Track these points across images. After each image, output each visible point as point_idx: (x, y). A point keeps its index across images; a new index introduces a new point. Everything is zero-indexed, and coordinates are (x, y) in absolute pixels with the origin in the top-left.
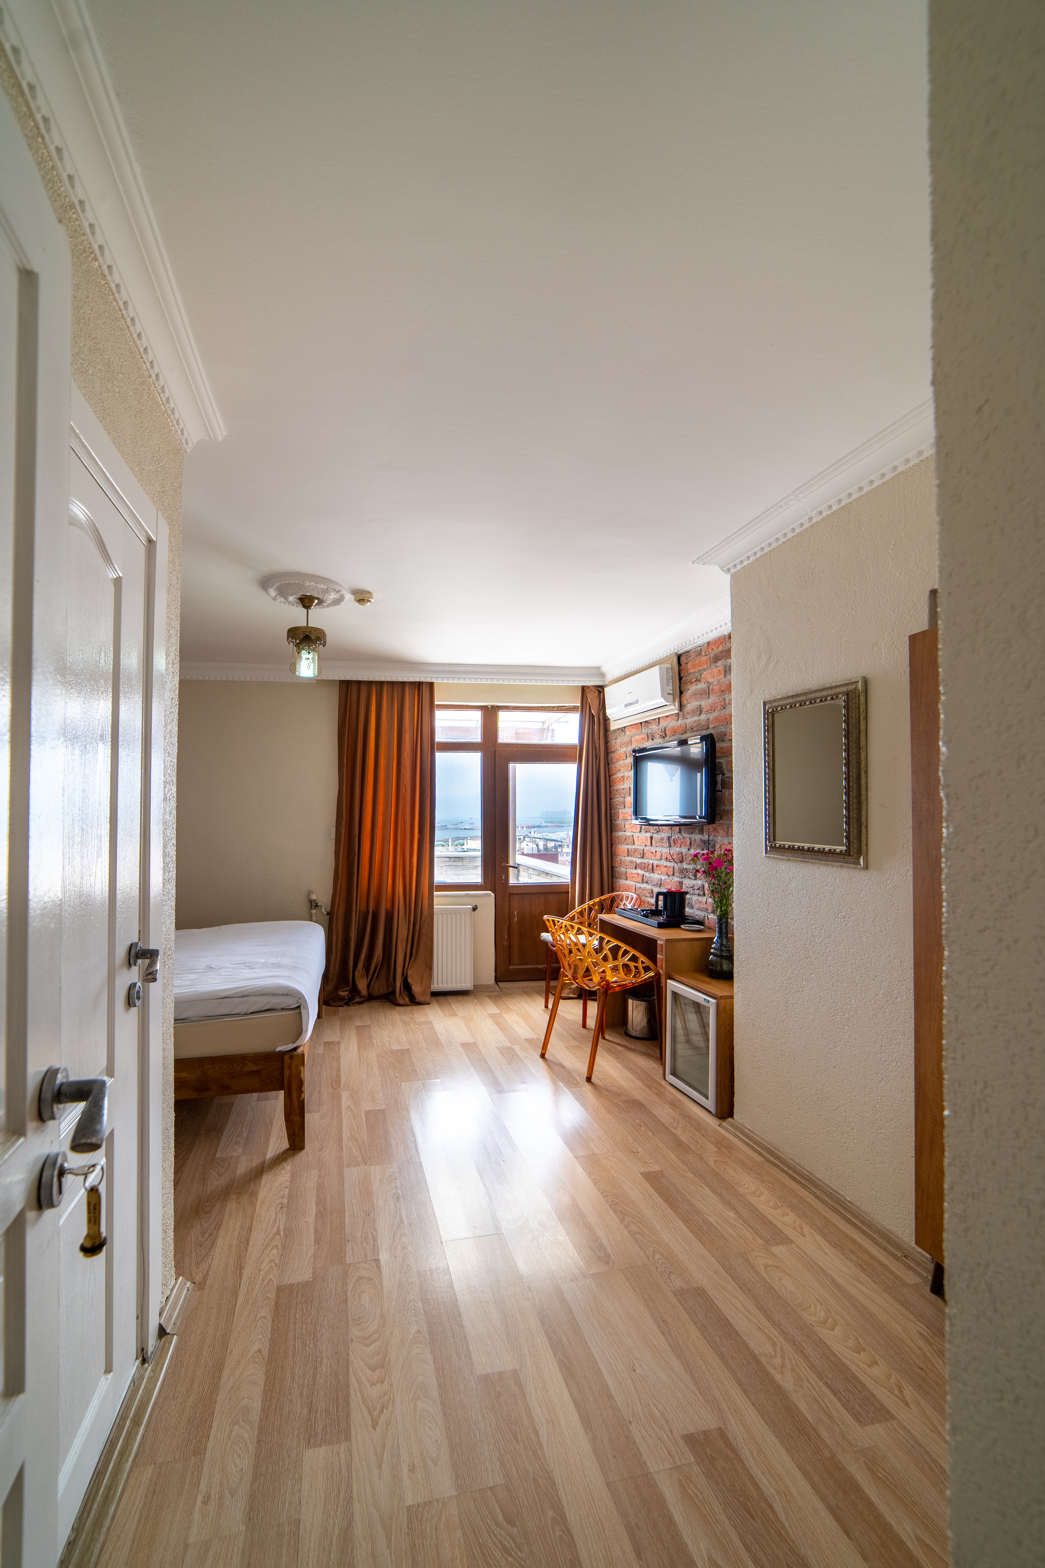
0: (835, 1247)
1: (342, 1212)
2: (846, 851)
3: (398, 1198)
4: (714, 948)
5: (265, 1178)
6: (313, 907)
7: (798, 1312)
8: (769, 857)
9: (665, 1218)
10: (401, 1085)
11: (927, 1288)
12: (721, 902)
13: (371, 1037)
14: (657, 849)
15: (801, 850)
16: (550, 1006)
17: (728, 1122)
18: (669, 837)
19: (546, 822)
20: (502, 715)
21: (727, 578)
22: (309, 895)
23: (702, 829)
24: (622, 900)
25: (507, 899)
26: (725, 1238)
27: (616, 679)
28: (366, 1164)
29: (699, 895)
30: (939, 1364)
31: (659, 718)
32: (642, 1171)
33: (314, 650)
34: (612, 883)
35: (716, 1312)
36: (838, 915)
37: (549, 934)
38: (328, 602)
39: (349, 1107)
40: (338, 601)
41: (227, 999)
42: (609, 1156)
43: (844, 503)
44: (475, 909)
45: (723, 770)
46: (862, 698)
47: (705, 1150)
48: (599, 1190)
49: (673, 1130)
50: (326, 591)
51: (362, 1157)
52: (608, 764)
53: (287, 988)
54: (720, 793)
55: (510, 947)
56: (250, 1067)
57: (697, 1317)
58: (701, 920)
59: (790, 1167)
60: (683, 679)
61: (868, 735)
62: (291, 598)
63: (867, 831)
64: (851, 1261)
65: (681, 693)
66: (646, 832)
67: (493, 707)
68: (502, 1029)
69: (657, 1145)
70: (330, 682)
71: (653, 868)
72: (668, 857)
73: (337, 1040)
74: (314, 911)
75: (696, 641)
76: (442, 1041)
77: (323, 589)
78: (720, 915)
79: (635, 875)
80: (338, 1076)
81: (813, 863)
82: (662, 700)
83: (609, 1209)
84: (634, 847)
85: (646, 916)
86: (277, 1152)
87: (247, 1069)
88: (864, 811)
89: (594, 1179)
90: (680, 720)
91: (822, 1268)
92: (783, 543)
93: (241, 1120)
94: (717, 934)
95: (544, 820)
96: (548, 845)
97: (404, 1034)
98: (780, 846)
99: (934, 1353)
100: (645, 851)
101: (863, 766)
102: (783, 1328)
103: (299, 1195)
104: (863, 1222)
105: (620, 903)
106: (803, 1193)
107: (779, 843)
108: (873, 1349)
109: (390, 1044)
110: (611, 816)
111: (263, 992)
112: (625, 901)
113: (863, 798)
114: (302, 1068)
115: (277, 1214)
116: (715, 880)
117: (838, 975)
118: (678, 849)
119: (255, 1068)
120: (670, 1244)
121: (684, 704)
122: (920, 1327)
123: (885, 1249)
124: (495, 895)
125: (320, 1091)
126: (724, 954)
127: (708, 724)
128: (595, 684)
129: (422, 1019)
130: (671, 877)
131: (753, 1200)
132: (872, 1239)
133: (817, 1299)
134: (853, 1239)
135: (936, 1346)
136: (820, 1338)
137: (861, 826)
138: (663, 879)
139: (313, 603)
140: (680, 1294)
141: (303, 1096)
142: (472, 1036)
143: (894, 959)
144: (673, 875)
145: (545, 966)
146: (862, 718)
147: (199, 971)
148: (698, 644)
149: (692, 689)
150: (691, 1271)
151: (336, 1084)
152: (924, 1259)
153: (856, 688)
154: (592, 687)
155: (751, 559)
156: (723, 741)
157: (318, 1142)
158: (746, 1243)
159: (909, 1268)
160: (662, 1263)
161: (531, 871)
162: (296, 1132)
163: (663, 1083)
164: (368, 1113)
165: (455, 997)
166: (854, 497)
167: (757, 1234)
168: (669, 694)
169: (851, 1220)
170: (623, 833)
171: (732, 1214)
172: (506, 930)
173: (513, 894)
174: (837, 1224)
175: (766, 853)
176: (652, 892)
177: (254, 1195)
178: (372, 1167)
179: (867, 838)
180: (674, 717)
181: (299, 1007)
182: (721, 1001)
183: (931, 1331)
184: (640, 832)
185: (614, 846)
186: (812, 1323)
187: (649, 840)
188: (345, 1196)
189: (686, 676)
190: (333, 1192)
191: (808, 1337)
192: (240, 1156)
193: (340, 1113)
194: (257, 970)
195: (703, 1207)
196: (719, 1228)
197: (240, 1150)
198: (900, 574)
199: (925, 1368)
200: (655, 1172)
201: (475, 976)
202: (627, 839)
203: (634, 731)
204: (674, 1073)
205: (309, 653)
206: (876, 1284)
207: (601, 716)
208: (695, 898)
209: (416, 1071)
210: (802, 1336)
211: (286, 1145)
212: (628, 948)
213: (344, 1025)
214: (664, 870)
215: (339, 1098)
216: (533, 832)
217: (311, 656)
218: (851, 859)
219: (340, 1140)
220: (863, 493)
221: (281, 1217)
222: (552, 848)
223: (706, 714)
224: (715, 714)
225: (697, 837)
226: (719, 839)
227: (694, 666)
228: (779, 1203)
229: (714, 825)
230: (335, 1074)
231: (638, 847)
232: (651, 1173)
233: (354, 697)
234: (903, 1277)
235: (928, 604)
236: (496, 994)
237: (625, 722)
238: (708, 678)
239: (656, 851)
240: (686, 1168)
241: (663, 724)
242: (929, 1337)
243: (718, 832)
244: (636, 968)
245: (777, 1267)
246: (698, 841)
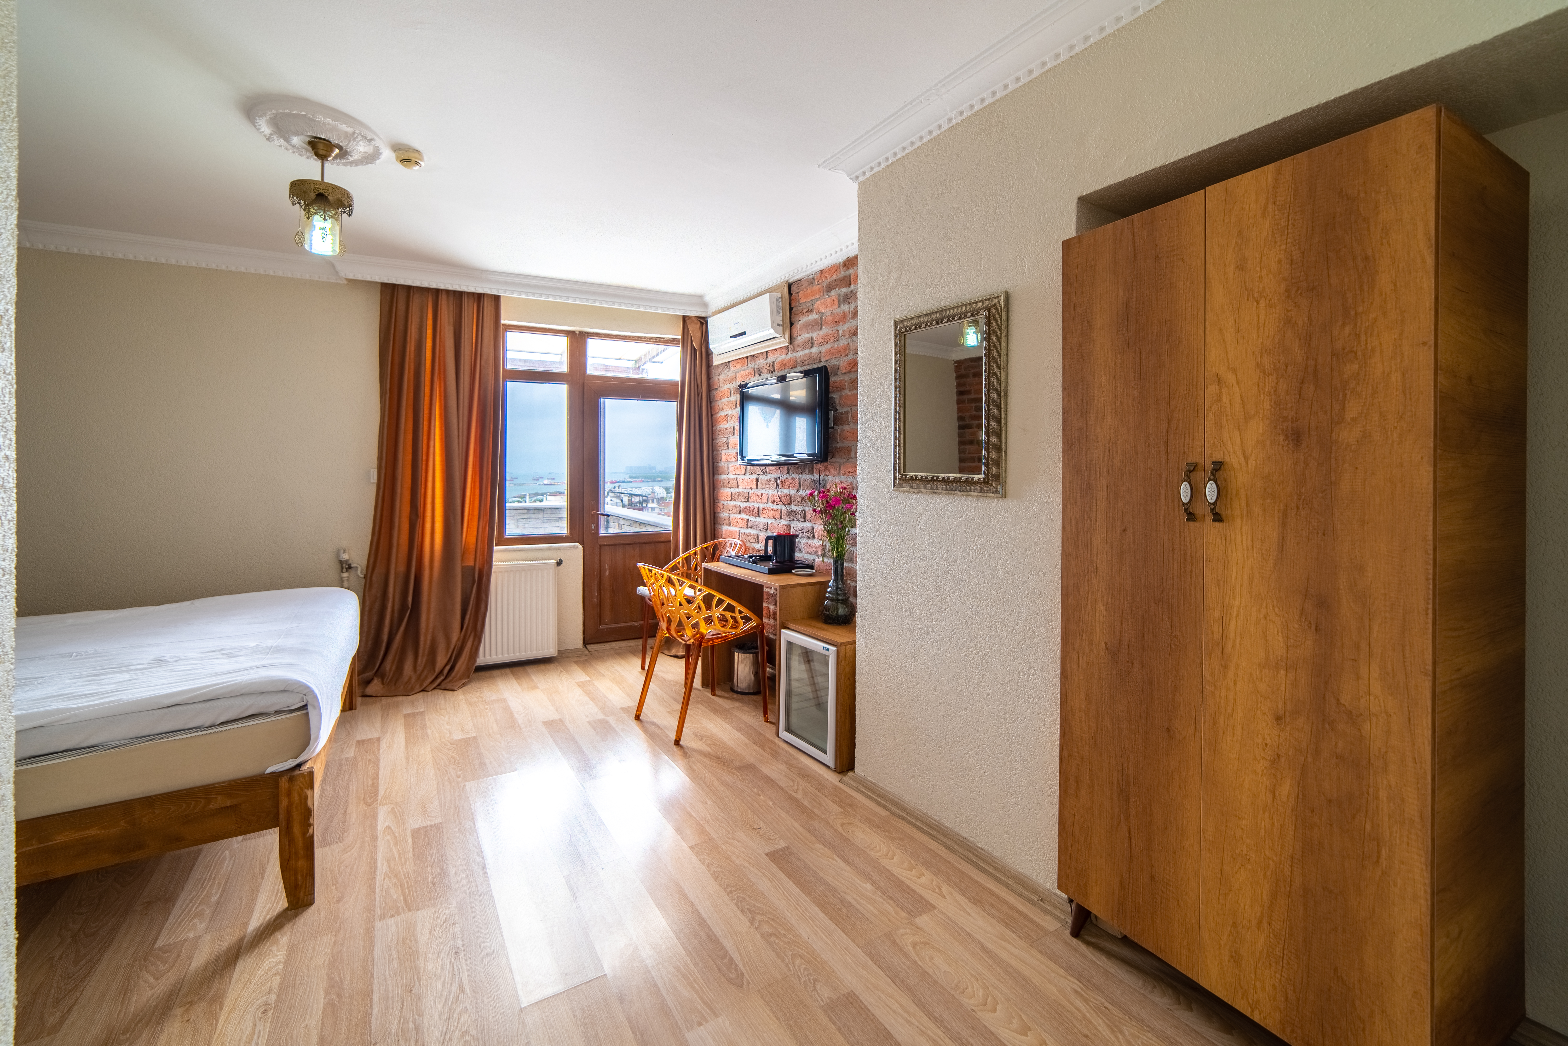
0: (975, 904)
1: (368, 995)
2: (984, 479)
3: (456, 953)
4: (830, 592)
5: (240, 965)
6: (344, 570)
7: (957, 997)
8: (898, 490)
9: (800, 906)
10: (464, 785)
11: (1068, 932)
12: (838, 543)
13: (424, 727)
14: (764, 492)
15: (935, 481)
16: (647, 668)
17: (849, 776)
18: (776, 479)
19: (630, 477)
20: (592, 343)
21: (854, 187)
22: (338, 555)
23: (812, 469)
24: (724, 547)
25: (597, 551)
26: (867, 919)
27: (721, 310)
28: (409, 910)
29: (808, 538)
30: (1099, 1024)
31: (767, 352)
32: (767, 851)
33: (332, 217)
34: (714, 530)
35: (874, 1023)
36: (973, 548)
37: (646, 588)
38: (356, 156)
39: (388, 827)
40: (372, 158)
41: (177, 708)
42: (728, 838)
43: (987, 102)
44: (559, 563)
45: (835, 406)
46: (1003, 314)
47: (829, 812)
48: (721, 885)
49: (794, 794)
50: (351, 137)
51: (405, 900)
52: (711, 402)
53: (285, 681)
54: (831, 430)
55: (600, 604)
56: (221, 801)
57: (854, 1035)
58: (810, 565)
59: (917, 819)
60: (794, 309)
61: (1009, 354)
62: (295, 140)
63: (1006, 457)
64: (993, 917)
65: (791, 324)
66: (752, 473)
67: (581, 333)
68: (593, 699)
69: (779, 816)
70: (368, 284)
71: (758, 511)
72: (775, 499)
73: (376, 735)
74: (345, 575)
75: (808, 268)
76: (520, 722)
77: (346, 133)
78: (837, 557)
79: (739, 520)
80: (375, 786)
81: (946, 494)
82: (772, 331)
83: (735, 909)
84: (737, 490)
85: (755, 562)
86: (268, 917)
87: (214, 805)
88: (1003, 436)
89: (714, 872)
90: (789, 354)
91: (969, 933)
92: (918, 147)
93: (211, 876)
94: (833, 577)
95: (628, 475)
96: (633, 500)
97: (470, 718)
98: (912, 477)
99: (1092, 1012)
100: (750, 494)
101: (1003, 387)
102: (946, 1024)
103: (298, 983)
104: (996, 869)
105: (723, 550)
106: (934, 845)
107: (910, 474)
108: (1037, 1024)
109: (450, 733)
110: (713, 459)
111: (242, 692)
112: (728, 549)
113: (1003, 421)
114: (309, 792)
115: (255, 1025)
116: (832, 519)
117: (972, 611)
118: (785, 491)
119: (229, 803)
120: (809, 941)
121: (794, 336)
122: (1073, 982)
123: (1021, 895)
124: (583, 547)
125: (346, 812)
126: (840, 598)
127: (820, 357)
128: (698, 314)
129: (494, 697)
130: (778, 521)
131: (886, 863)
132: (1007, 886)
133: (972, 975)
134: (990, 890)
135: (1092, 1002)
136: (985, 1027)
137: (1000, 452)
138: (769, 523)
139: (332, 151)
140: (830, 1008)
141: (311, 831)
142: (557, 711)
143: (1032, 592)
144: (781, 518)
145: (642, 623)
146: (1003, 335)
147: (138, 667)
148: (810, 271)
149: (804, 320)
150: (838, 973)
151: (371, 798)
152: (1060, 900)
153: (997, 303)
154: (693, 318)
155: (883, 166)
156: (836, 374)
157: (336, 889)
158: (889, 920)
159: (1046, 912)
160: (805, 969)
161: (622, 522)
162: (300, 883)
163: (777, 740)
164: (416, 832)
165: (536, 666)
166: (998, 96)
167: (898, 905)
168: (779, 325)
169: (984, 868)
170: (726, 476)
171: (868, 886)
172: (596, 586)
173: (604, 545)
174: (971, 874)
175: (894, 486)
176: (758, 537)
177: (217, 1000)
178: (419, 912)
179: (1006, 464)
180: (784, 350)
181: (305, 707)
182: (842, 648)
183: (1083, 984)
184: (745, 474)
185: (716, 490)
186: (973, 1008)
187: (755, 482)
188: (375, 967)
189: (797, 306)
190: (356, 965)
191: (973, 1028)
192: (200, 937)
193: (374, 839)
194: (241, 659)
195: (838, 884)
196: (858, 907)
197: (201, 926)
198: (1047, 180)
199: (1089, 1034)
200: (781, 849)
201: (560, 639)
202: (731, 483)
203: (739, 366)
204: (788, 729)
205: (325, 219)
206: (1022, 939)
207: (703, 350)
208: (803, 541)
209: (485, 764)
210: (967, 1029)
211: (282, 903)
212: (723, 597)
213: (387, 715)
214: (771, 513)
215: (374, 816)
216: (617, 488)
217: (329, 224)
218: (989, 488)
219: (372, 878)
220: (1008, 91)
221: (262, 1028)
222: (637, 503)
223: (819, 346)
224: (828, 346)
225: (807, 477)
226: (830, 478)
227: (805, 296)
228: (912, 862)
229: (825, 464)
230: (370, 783)
231: (743, 490)
232: (777, 851)
233: (402, 306)
234: (1043, 924)
235: (1075, 212)
236: (585, 658)
237: (730, 356)
238: (820, 308)
239: (762, 494)
240: (814, 838)
241: (771, 358)
242: (1083, 993)
243: (829, 471)
244: (733, 618)
245: (925, 943)
246: (808, 482)
